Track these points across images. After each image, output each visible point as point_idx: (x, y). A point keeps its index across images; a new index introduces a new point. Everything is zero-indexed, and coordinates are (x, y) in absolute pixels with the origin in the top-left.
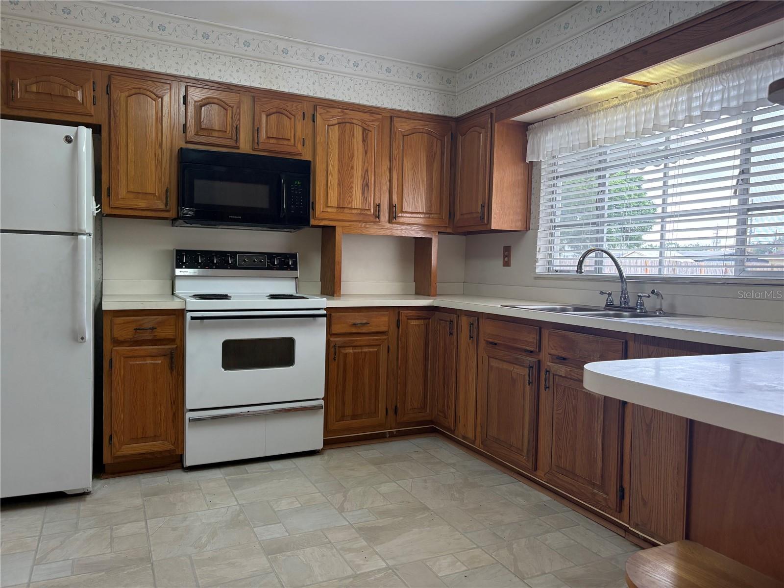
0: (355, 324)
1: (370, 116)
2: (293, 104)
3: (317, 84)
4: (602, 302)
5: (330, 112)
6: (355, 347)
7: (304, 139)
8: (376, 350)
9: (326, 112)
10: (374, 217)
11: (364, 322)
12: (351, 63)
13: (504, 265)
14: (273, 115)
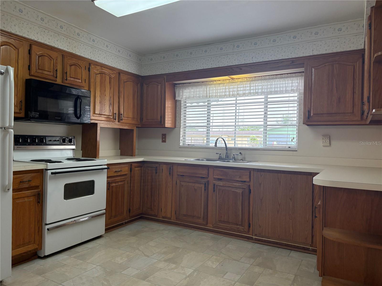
0: (116, 171)
1: (112, 71)
2: (81, 62)
3: (92, 53)
4: (217, 157)
5: (97, 68)
6: (115, 183)
7: (85, 79)
8: (123, 183)
9: (95, 67)
10: (113, 119)
11: (119, 170)
12: (105, 45)
13: (162, 142)
14: (73, 66)
